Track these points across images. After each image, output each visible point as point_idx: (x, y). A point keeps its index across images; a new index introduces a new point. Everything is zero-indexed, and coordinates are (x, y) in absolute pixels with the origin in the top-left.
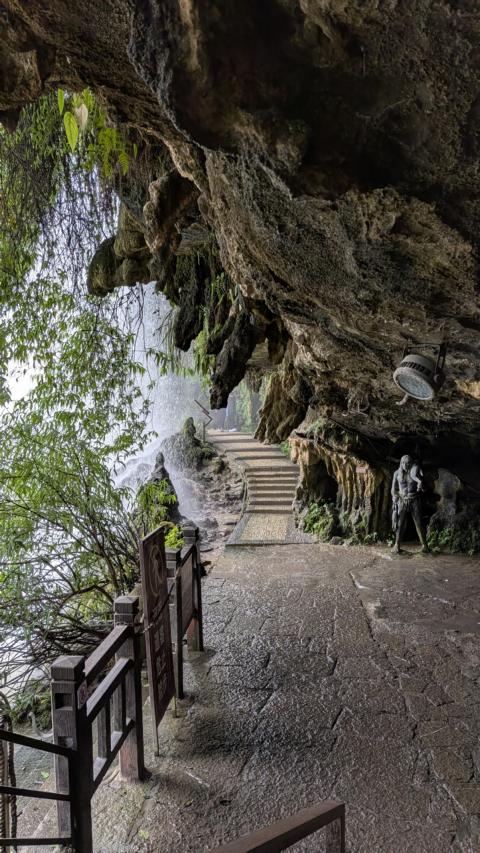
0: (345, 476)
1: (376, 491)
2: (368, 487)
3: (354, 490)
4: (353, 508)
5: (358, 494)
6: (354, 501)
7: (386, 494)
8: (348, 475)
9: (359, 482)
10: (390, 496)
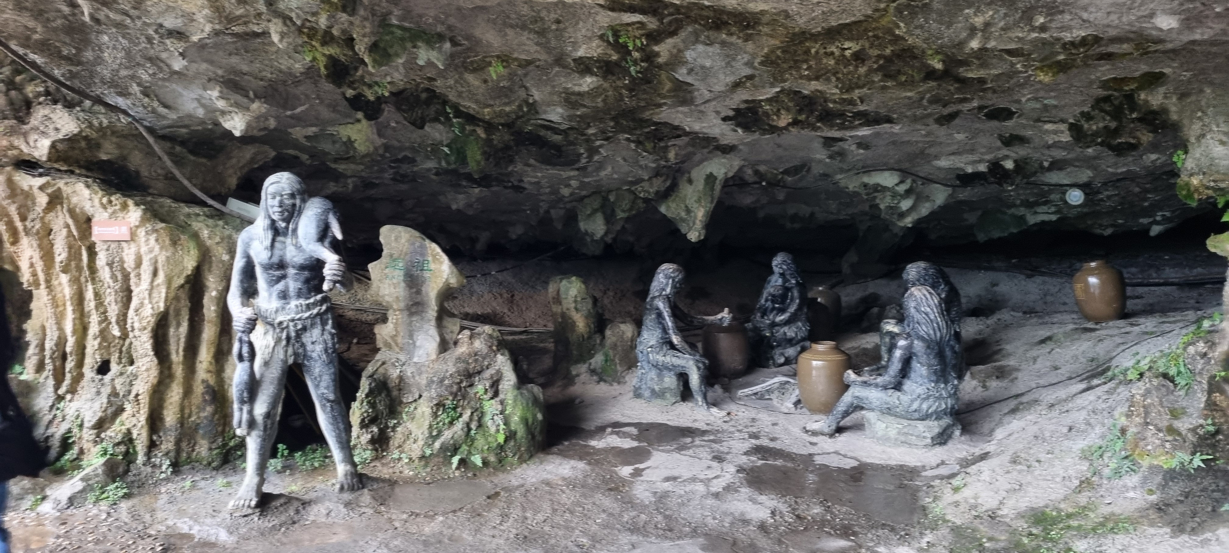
0: (48, 256)
1: (172, 300)
2: (140, 290)
3: (90, 304)
4: (88, 372)
5: (105, 319)
6: (92, 344)
7: (210, 309)
8: (61, 253)
9: (105, 273)
10: (225, 318)
